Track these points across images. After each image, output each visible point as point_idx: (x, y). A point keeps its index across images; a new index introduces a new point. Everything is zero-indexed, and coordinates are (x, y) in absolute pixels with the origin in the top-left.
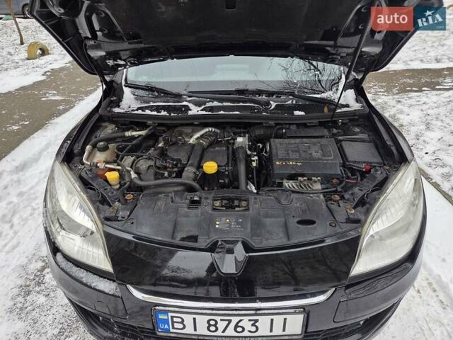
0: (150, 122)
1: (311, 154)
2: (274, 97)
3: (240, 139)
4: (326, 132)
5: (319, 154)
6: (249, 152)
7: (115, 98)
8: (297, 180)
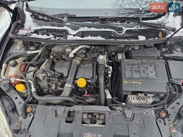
0: (43, 43)
1: (148, 74)
2: (126, 23)
3: (101, 57)
4: (158, 53)
5: (153, 74)
6: (107, 66)
7: (20, 21)
8: (138, 95)
